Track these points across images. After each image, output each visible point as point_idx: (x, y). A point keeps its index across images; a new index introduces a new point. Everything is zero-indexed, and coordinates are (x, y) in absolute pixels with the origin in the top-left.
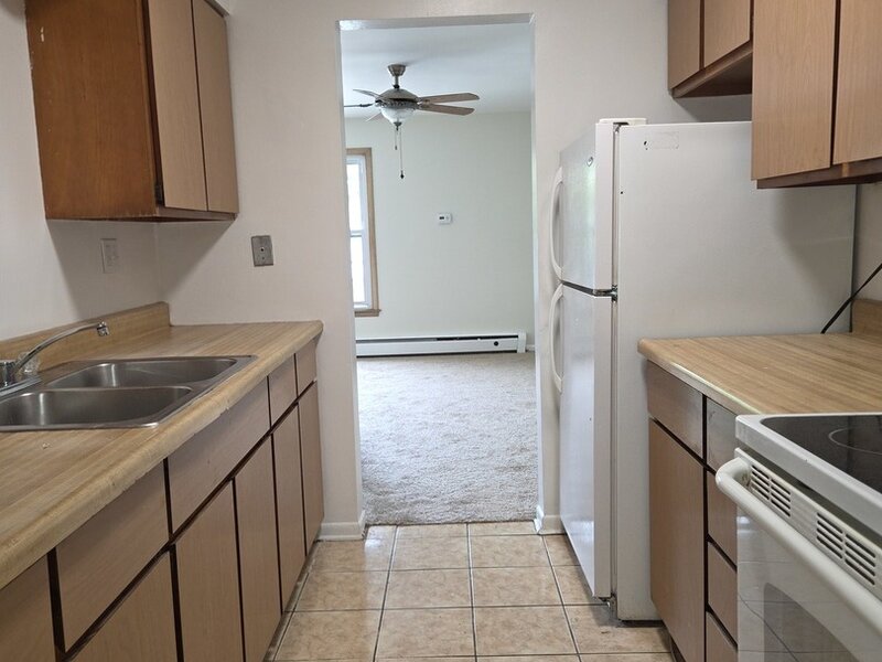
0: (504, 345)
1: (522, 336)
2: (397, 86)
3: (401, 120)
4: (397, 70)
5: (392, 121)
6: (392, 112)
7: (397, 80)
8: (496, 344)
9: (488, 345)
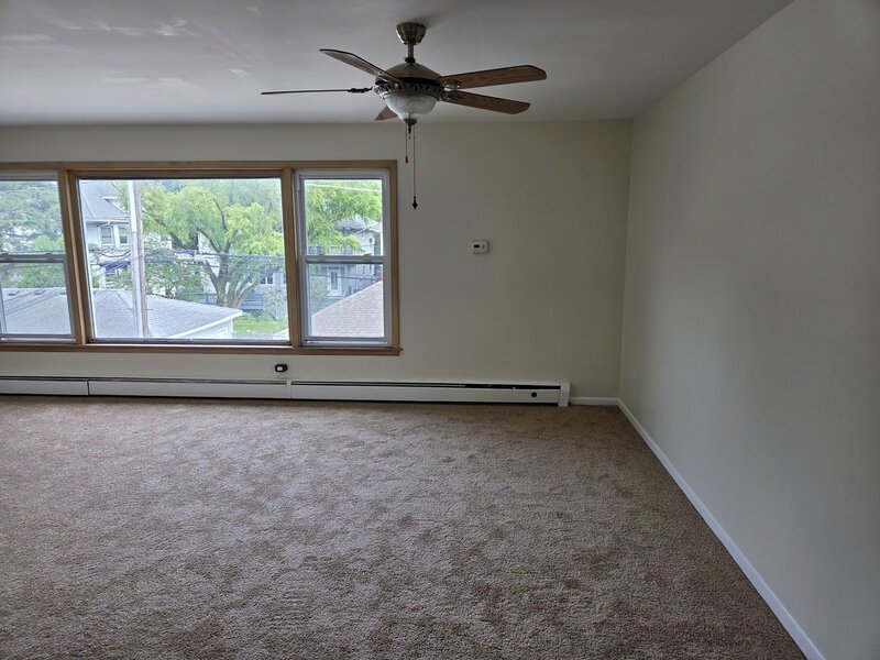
0: (543, 396)
1: (565, 387)
2: (410, 60)
3: (415, 116)
4: (412, 32)
5: (401, 116)
6: (402, 102)
7: (411, 51)
8: (534, 395)
9: (525, 396)
